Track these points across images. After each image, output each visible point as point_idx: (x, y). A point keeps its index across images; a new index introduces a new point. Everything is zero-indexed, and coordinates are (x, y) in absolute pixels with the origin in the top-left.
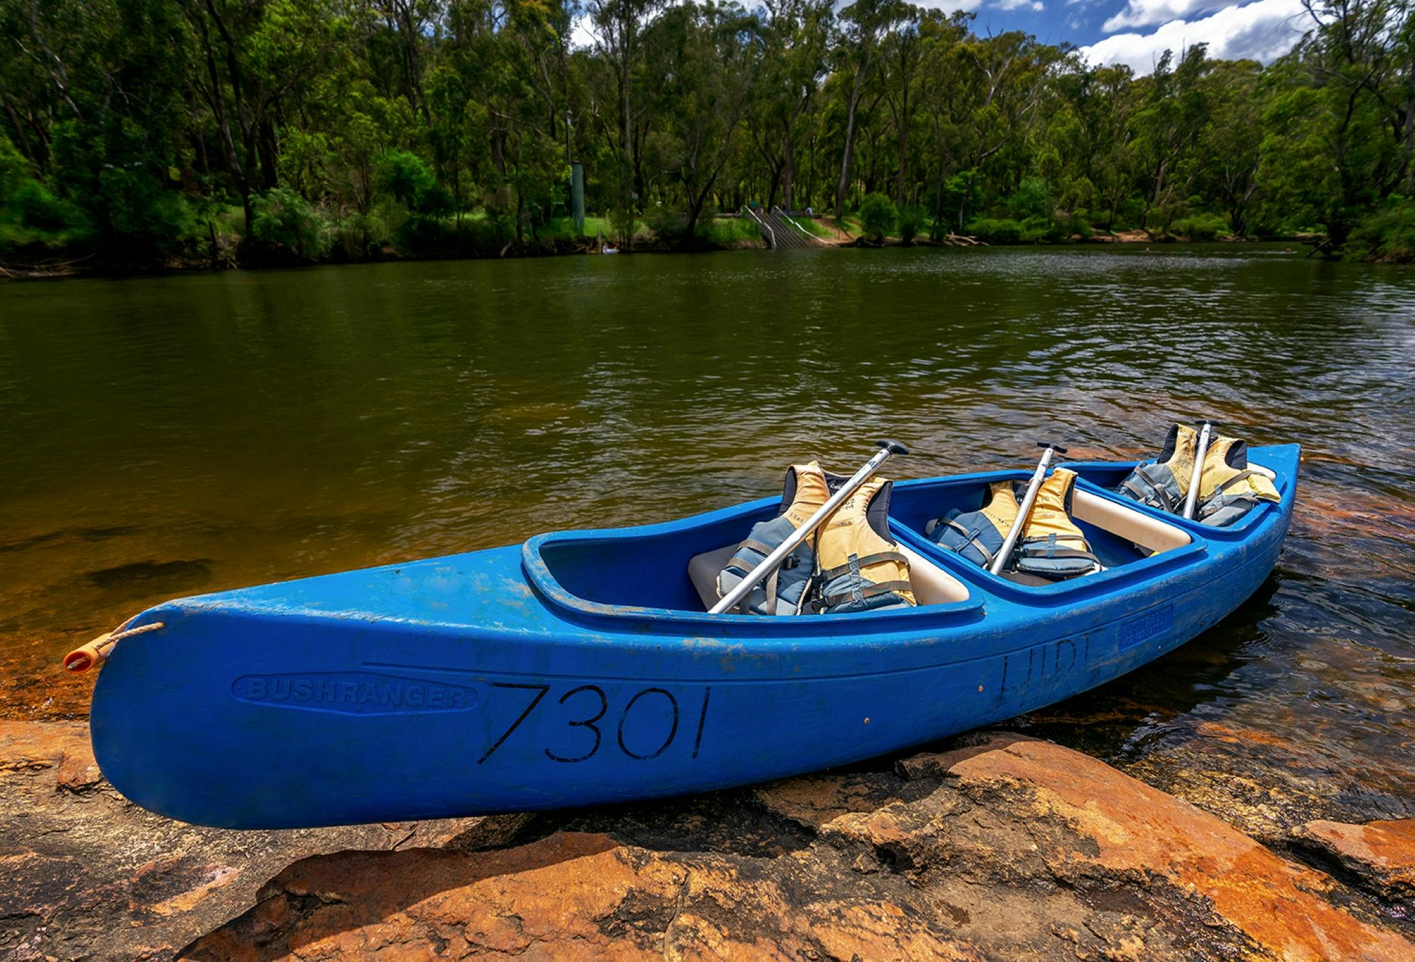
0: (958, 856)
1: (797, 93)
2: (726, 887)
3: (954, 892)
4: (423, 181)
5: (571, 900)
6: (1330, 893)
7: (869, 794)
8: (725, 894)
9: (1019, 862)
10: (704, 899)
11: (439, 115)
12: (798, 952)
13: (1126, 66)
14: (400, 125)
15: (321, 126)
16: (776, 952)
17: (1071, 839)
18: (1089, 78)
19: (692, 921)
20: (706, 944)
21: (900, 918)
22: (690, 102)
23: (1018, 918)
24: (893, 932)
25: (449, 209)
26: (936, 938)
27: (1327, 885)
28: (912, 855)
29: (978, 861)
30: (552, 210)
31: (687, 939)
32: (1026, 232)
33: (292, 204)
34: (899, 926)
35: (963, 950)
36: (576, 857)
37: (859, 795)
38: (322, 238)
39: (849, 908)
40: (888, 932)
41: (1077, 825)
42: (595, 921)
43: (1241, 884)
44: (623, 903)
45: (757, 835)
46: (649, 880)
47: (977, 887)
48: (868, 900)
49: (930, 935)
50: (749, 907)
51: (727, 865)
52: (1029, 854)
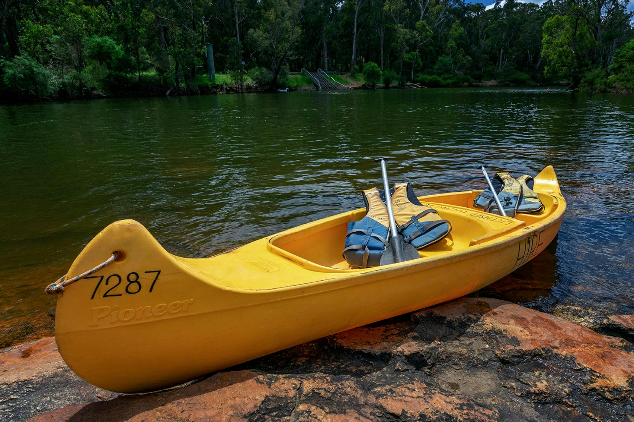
0: (450, 356)
1: (327, 11)
2: (325, 386)
3: (450, 375)
4: (117, 53)
5: (229, 408)
6: (625, 346)
7: (399, 333)
8: (325, 390)
9: (481, 354)
10: (312, 394)
11: (125, 16)
12: (371, 414)
13: (482, 4)
14: (101, 22)
15: (48, 21)
16: (358, 416)
17: (505, 340)
18: (466, 9)
19: (306, 407)
20: (316, 418)
21: (425, 388)
22: (271, 14)
23: (484, 382)
24: (422, 395)
25: (133, 69)
26: (446, 395)
27: (623, 343)
28: (426, 358)
29: (460, 357)
30: (196, 70)
31: (304, 417)
32: (443, 81)
33: (31, 65)
34: (425, 392)
35: (460, 399)
36: (230, 384)
37: (394, 335)
38: (51, 85)
39: (396, 387)
40: (419, 395)
41: (506, 332)
42: (245, 417)
43: (586, 348)
44: (263, 404)
45: (339, 362)
46: (278, 390)
47: (462, 370)
48: (406, 382)
49: (442, 394)
50: (340, 395)
51: (325, 375)
52: (485, 349)
